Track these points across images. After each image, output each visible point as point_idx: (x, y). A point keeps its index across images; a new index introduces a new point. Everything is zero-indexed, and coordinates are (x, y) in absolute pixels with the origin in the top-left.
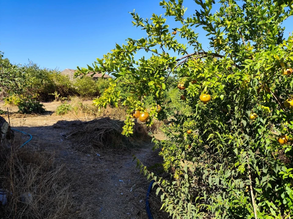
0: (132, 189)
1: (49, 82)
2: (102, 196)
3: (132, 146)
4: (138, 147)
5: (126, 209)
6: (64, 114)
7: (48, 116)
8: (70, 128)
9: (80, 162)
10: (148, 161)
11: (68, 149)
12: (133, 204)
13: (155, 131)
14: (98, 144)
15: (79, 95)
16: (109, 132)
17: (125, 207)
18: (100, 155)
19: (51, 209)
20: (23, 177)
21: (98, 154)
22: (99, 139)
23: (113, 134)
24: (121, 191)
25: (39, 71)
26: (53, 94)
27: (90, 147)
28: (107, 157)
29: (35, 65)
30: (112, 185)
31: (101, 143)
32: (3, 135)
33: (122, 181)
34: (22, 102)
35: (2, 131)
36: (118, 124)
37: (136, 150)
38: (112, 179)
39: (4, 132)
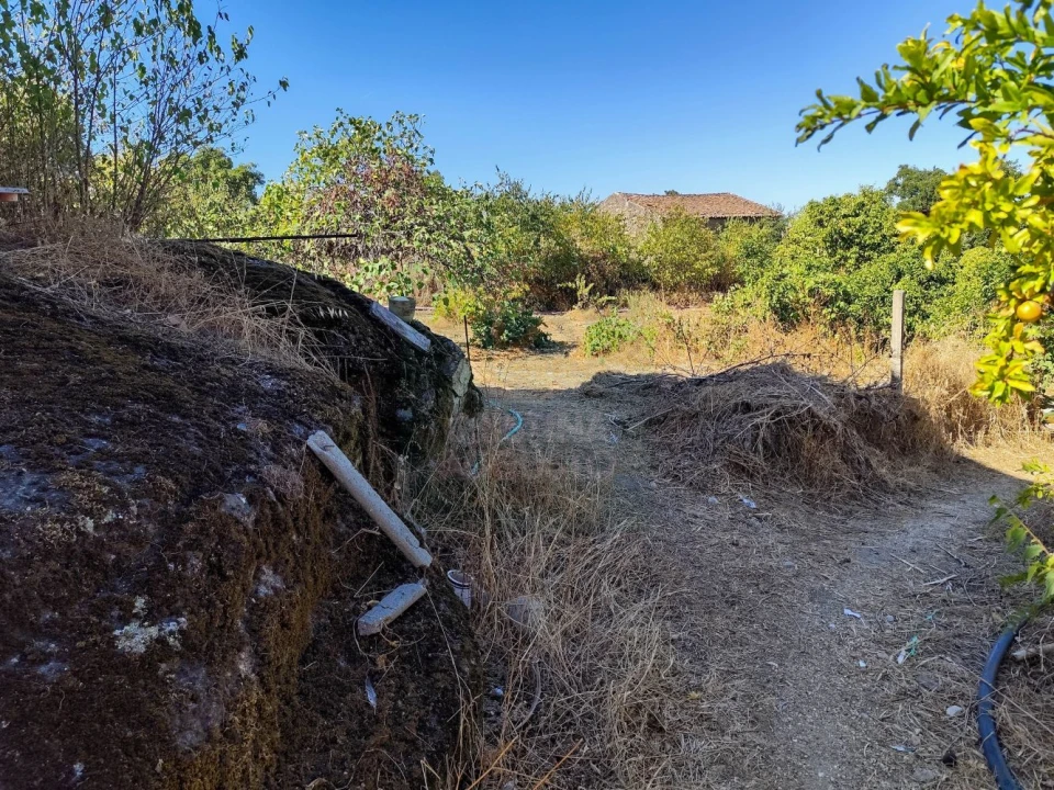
0: (904, 653)
1: (558, 244)
2: (781, 657)
3: (881, 485)
4: (911, 490)
5: (887, 730)
6: (606, 351)
7: (559, 357)
8: (638, 399)
9: (682, 520)
10: (964, 554)
11: (638, 469)
12: (918, 715)
13: (981, 434)
14: (745, 461)
15: (655, 287)
16: (791, 421)
17: (883, 720)
18: (753, 505)
19: (603, 664)
20: (513, 545)
21: (746, 501)
22: (753, 444)
23: (805, 428)
24: (858, 654)
25: (530, 207)
26: (570, 284)
27: (715, 470)
28: (784, 515)
29: (517, 187)
30: (817, 623)
31: (759, 460)
32: (456, 401)
33: (858, 616)
34: (481, 312)
35: (454, 387)
36: (823, 391)
37: (901, 503)
38: (811, 600)
39: (458, 393)
